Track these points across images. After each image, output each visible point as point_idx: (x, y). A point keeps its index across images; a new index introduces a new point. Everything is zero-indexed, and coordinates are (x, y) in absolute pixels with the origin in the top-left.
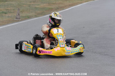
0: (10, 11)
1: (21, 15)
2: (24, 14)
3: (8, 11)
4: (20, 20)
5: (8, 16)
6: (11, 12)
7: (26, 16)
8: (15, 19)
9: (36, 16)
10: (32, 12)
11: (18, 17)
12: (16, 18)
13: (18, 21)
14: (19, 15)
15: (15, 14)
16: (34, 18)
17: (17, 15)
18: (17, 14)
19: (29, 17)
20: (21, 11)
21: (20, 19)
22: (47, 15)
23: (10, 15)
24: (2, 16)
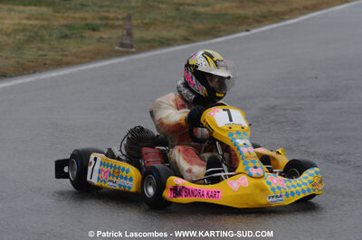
0: (111, 22)
1: (137, 34)
2: (149, 34)
3: (104, 22)
4: (134, 50)
5: (102, 38)
6: (113, 27)
7: (153, 40)
8: (117, 48)
9: (186, 40)
10: (178, 27)
11: (127, 41)
12: (122, 45)
13: (128, 53)
14: (129, 34)
15: (118, 33)
16: (179, 45)
17: (123, 35)
18: (125, 33)
19: (164, 43)
20: (147, 24)
21: (132, 47)
22: (226, 35)
23: (106, 34)
24: (82, 37)
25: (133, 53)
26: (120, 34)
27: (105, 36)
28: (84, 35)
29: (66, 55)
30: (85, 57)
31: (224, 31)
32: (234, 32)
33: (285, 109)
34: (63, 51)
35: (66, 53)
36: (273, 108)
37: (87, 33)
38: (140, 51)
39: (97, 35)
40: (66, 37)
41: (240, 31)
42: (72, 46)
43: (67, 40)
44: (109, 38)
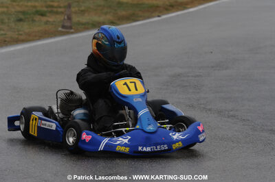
0: (55, 10)
1: (75, 19)
2: (85, 19)
3: (50, 9)
4: (72, 30)
5: (48, 21)
7: (88, 23)
8: (60, 29)
10: (106, 14)
11: (67, 24)
12: (63, 27)
13: (68, 33)
14: (69, 18)
15: (60, 18)
17: (64, 19)
18: (66, 17)
21: (71, 28)
22: (142, 20)
23: (51, 19)
24: (33, 21)
25: (72, 33)
26: (62, 18)
27: (50, 20)
28: (35, 19)
29: (21, 35)
30: (36, 36)
31: (141, 17)
32: (149, 18)
33: (189, 76)
34: (18, 31)
35: (20, 33)
36: (179, 75)
37: (37, 18)
38: (77, 31)
39: (44, 19)
40: (20, 20)
41: (154, 17)
42: (25, 27)
43: (22, 23)
44: (54, 22)
